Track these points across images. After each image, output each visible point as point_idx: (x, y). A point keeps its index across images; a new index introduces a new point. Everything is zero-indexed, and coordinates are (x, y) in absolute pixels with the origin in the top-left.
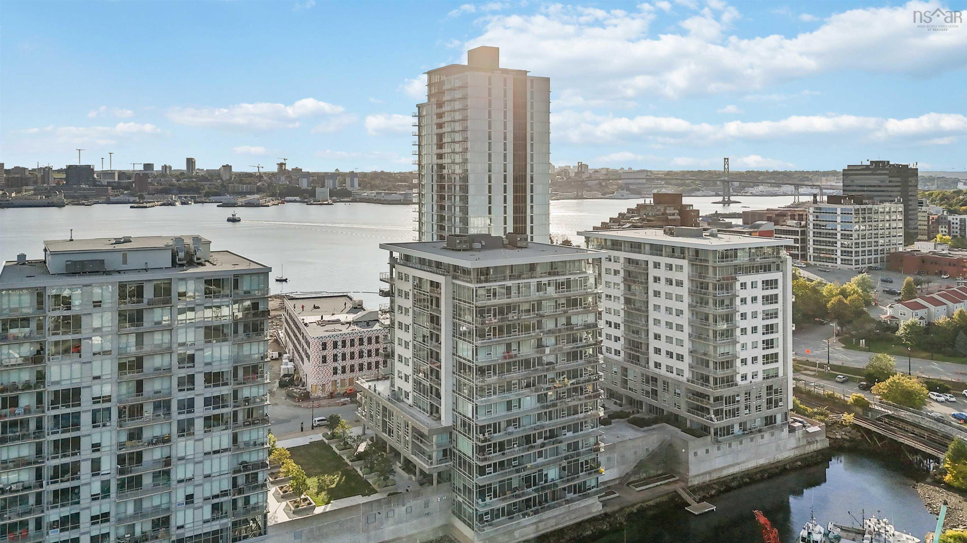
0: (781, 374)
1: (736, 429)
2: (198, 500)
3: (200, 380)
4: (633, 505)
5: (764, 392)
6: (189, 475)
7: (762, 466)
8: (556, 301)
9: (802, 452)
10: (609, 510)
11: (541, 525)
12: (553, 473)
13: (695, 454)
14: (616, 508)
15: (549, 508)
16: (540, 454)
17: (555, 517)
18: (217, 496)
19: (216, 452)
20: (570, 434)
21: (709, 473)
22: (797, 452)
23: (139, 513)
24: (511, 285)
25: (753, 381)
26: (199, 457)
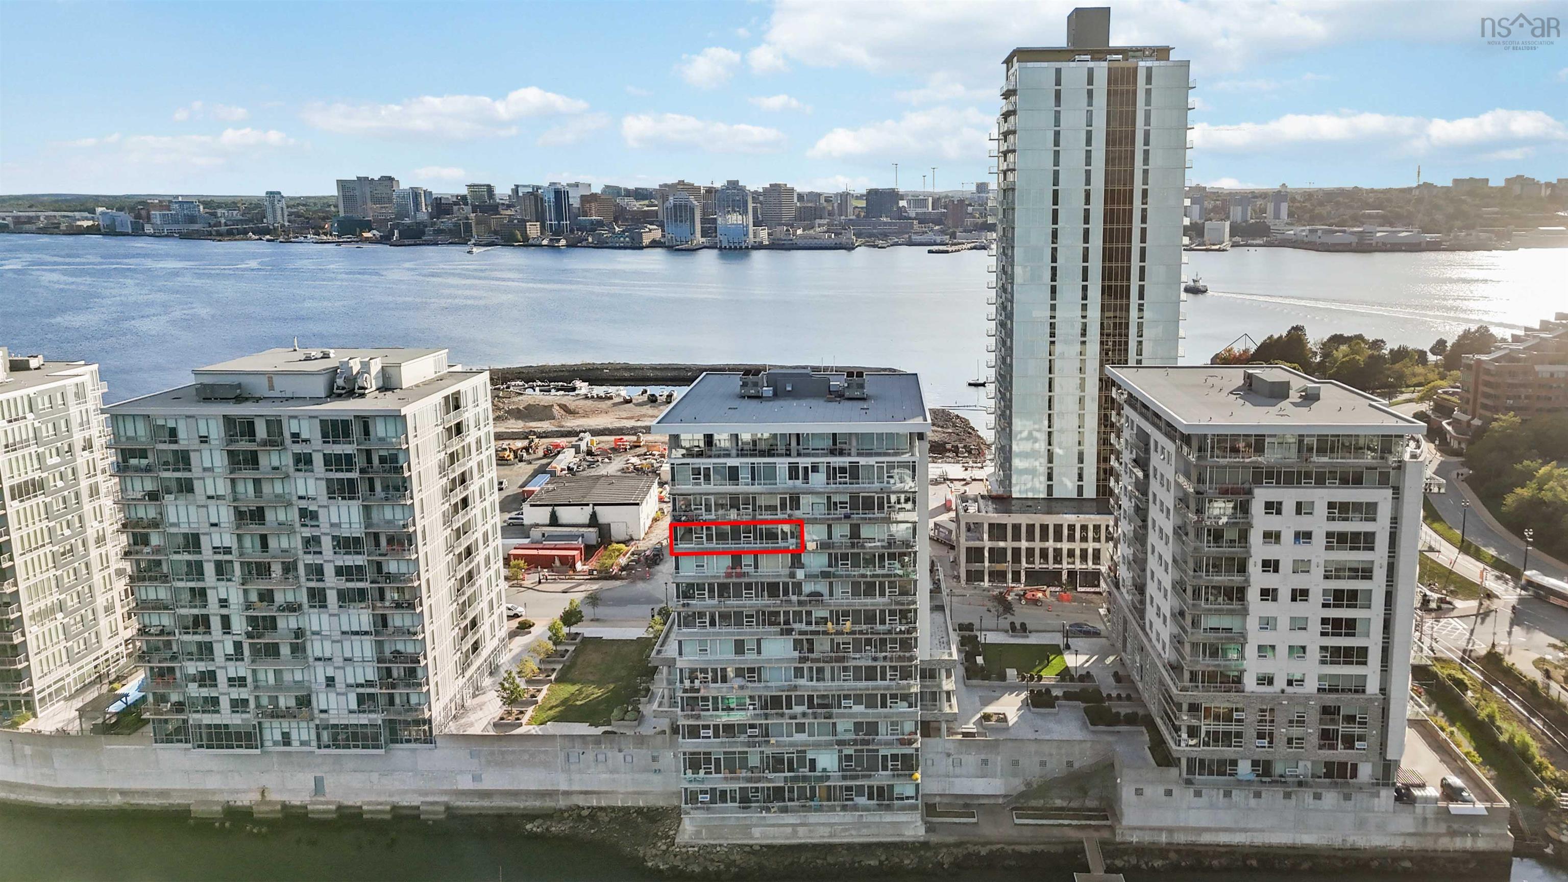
0: (1373, 687)
1: (1244, 768)
2: (340, 685)
3: (327, 544)
4: (984, 844)
5: (1313, 717)
6: (328, 654)
7: (1304, 847)
8: (829, 498)
9: (1429, 844)
10: (934, 839)
11: (801, 831)
12: (827, 761)
13: (1139, 792)
14: (951, 839)
15: (819, 809)
16: (800, 728)
17: (831, 825)
18: (362, 686)
19: (357, 633)
20: (859, 709)
21: (1170, 831)
22: (1412, 843)
23: (279, 684)
24: (738, 464)
25: (1289, 690)
26: (337, 635)
